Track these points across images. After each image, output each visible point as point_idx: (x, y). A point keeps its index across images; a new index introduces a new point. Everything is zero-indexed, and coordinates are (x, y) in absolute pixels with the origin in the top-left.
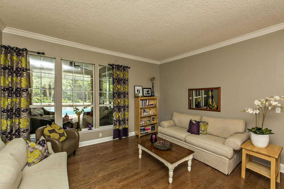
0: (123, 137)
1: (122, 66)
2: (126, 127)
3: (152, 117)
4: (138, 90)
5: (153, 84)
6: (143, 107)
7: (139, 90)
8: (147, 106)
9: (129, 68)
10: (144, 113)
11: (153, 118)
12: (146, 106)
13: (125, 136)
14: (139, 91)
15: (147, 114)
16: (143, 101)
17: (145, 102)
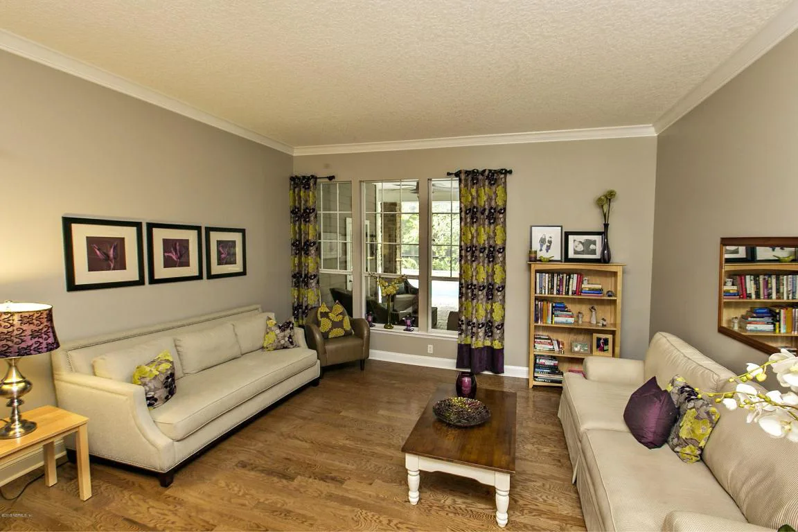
0: (486, 373)
1: (484, 171)
2: (497, 345)
3: (596, 336)
4: (542, 241)
5: (605, 216)
6: (555, 295)
7: (547, 239)
8: (570, 293)
9: (510, 172)
10: (553, 314)
11: (599, 339)
12: (567, 293)
13: (491, 371)
14: (550, 242)
15: (571, 320)
16: (556, 275)
17: (561, 281)
